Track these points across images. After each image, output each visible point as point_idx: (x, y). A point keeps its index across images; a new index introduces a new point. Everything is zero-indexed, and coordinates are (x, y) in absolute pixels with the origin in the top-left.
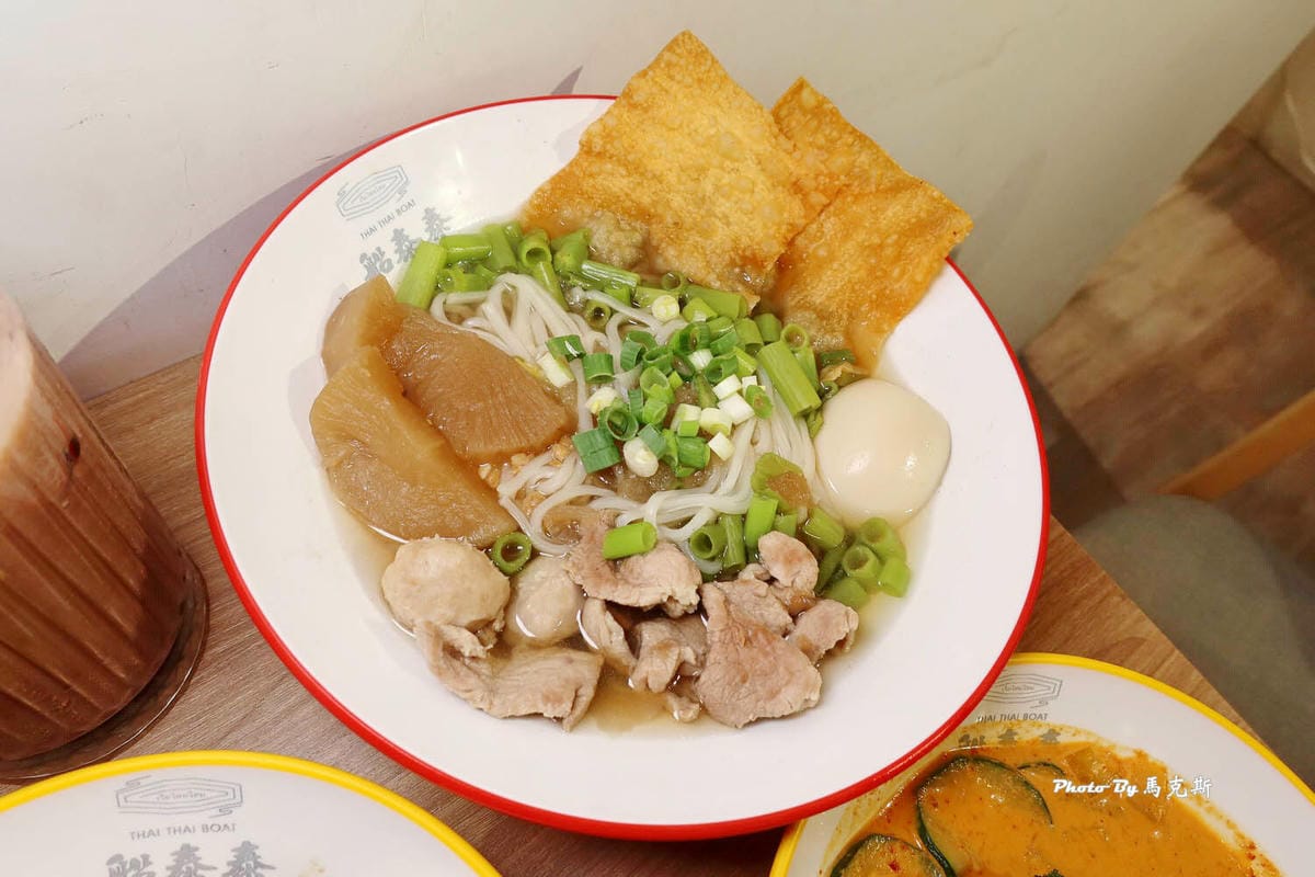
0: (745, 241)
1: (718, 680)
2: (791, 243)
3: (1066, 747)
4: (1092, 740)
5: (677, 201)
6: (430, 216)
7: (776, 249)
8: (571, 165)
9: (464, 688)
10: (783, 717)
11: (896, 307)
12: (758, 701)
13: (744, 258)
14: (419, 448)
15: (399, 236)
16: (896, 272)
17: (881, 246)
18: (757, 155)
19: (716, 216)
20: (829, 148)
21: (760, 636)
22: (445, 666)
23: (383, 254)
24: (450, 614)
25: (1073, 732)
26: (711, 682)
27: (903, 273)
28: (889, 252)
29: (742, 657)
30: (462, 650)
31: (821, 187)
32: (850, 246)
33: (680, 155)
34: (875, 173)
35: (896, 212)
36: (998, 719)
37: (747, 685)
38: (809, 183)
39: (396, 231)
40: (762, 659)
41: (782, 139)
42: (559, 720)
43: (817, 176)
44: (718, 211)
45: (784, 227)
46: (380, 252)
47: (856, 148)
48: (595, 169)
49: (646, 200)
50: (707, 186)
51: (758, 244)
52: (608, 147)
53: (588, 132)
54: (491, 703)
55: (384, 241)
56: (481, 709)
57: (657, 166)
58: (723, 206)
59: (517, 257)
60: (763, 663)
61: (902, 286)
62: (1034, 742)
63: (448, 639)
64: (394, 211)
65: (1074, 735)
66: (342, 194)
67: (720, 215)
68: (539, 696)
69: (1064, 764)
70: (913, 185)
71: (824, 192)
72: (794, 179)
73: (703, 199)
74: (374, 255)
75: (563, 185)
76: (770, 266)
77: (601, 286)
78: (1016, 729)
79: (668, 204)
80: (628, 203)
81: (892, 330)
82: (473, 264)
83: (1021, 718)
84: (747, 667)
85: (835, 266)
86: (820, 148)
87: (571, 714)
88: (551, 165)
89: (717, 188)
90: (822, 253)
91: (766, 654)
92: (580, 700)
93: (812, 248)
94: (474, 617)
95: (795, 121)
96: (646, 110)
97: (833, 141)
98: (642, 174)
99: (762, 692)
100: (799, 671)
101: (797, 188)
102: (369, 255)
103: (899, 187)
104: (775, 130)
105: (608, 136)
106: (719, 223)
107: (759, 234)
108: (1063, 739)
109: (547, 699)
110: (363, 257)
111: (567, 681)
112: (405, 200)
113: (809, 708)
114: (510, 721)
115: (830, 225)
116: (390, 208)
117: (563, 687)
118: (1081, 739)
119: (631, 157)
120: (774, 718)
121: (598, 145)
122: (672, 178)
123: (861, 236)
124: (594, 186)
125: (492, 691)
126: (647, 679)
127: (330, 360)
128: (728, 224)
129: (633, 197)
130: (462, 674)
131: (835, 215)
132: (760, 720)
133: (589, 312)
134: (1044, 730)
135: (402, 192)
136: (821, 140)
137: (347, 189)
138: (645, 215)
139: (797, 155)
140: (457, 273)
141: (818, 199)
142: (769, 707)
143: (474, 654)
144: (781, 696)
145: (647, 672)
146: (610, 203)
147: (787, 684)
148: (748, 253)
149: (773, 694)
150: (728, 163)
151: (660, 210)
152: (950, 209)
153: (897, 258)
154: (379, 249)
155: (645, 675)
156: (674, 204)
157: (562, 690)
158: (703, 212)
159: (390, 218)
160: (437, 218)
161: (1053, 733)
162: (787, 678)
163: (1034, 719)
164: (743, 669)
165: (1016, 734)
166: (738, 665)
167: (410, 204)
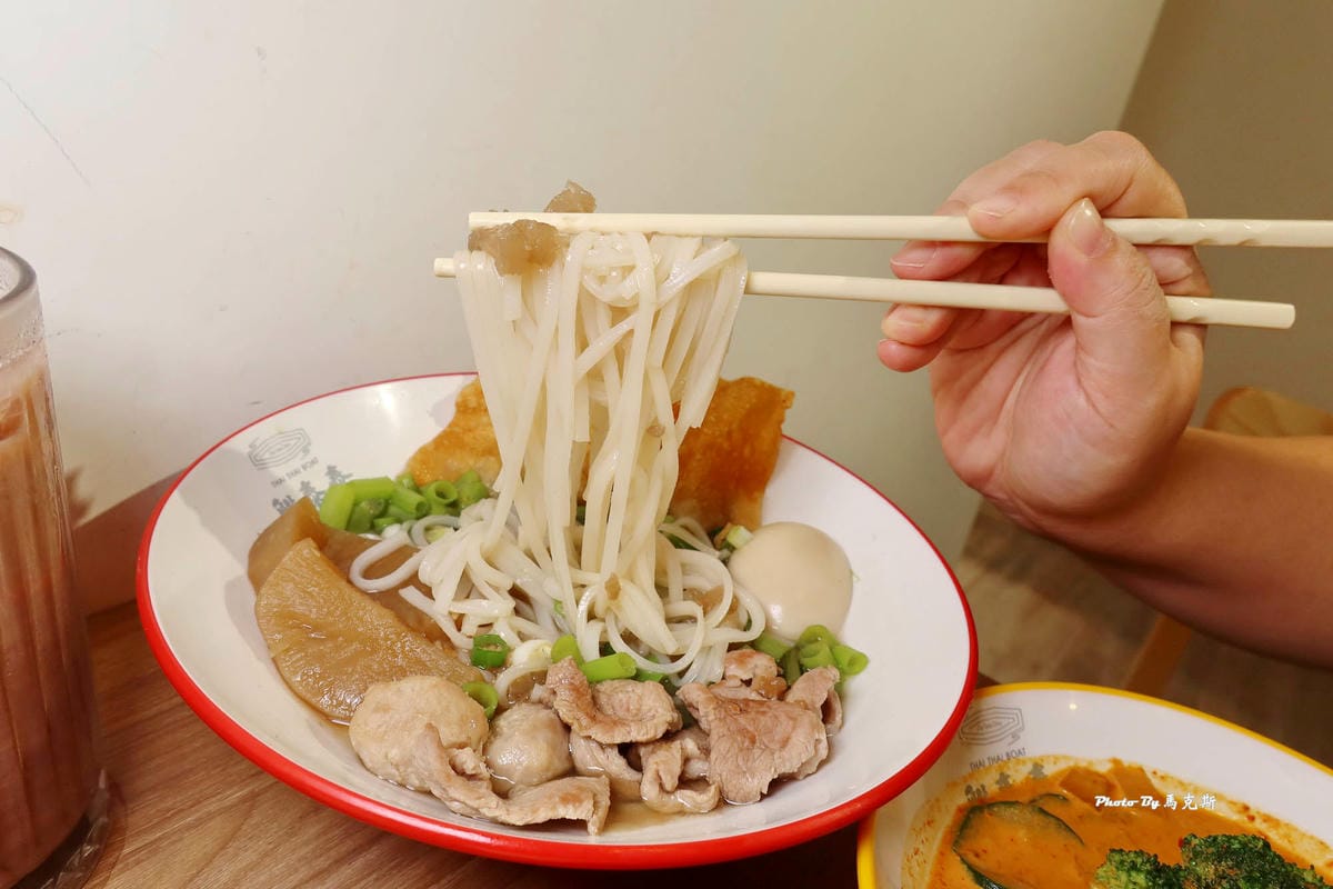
1: (728, 752)
3: (1055, 777)
4: (1072, 764)
6: (332, 471)
8: (450, 426)
12: (773, 753)
15: (305, 486)
21: (751, 704)
23: (292, 500)
25: (1052, 760)
26: (722, 756)
29: (742, 723)
36: (987, 764)
37: (757, 744)
39: (303, 483)
40: (761, 717)
46: (289, 501)
48: (472, 424)
53: (463, 393)
54: (508, 811)
55: (293, 491)
62: (1027, 779)
64: (300, 467)
65: (1055, 763)
66: (253, 447)
68: (557, 799)
69: (1061, 790)
74: (285, 501)
75: (447, 441)
78: (1006, 771)
83: (1005, 758)
87: (594, 814)
91: (764, 714)
92: (600, 803)
99: (774, 746)
100: (799, 714)
102: (281, 500)
108: (1049, 770)
110: (275, 503)
111: (580, 787)
112: (309, 458)
116: (296, 463)
118: (1063, 766)
121: (473, 403)
124: (474, 438)
134: (1030, 766)
135: (306, 451)
137: (258, 443)
142: (785, 754)
147: (794, 728)
149: (784, 743)
154: (288, 497)
157: (579, 793)
159: (297, 472)
160: (339, 474)
161: (1037, 767)
162: (791, 723)
163: (1016, 757)
164: (748, 732)
165: (1008, 776)
166: (743, 731)
167: (314, 462)
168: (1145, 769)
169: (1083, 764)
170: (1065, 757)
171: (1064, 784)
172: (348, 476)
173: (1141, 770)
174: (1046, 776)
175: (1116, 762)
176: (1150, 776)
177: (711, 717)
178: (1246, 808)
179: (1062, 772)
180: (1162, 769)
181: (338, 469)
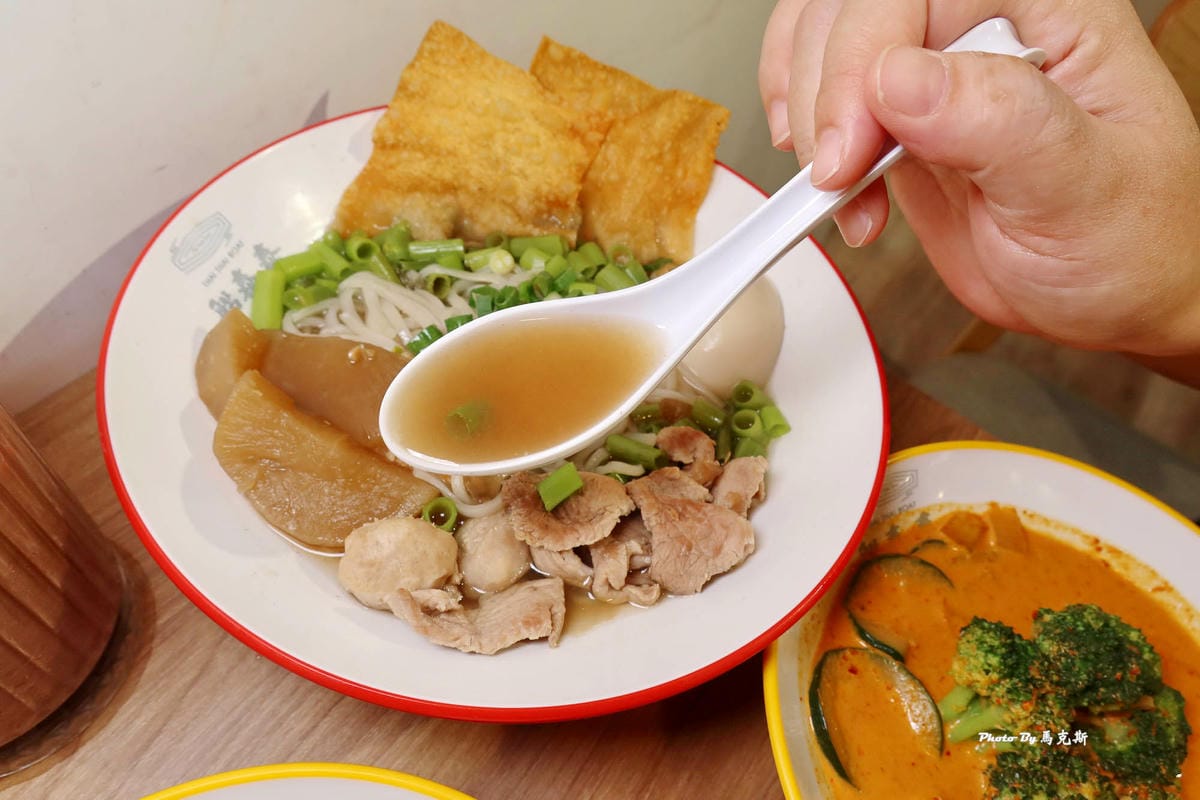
0: (545, 189)
1: (668, 557)
2: (584, 179)
3: (937, 523)
4: (954, 509)
5: (475, 169)
6: (259, 251)
7: (572, 188)
8: (370, 163)
9: (452, 638)
10: (734, 568)
11: (691, 201)
12: (707, 560)
13: (549, 202)
14: (327, 447)
15: (237, 276)
16: (679, 173)
17: (661, 155)
18: (533, 113)
19: (513, 174)
20: (588, 88)
21: (689, 508)
22: (429, 624)
23: (228, 296)
24: (414, 580)
25: (938, 508)
26: (661, 561)
27: (685, 172)
28: (668, 158)
29: (681, 530)
30: (438, 607)
31: (595, 126)
32: (635, 164)
33: (467, 128)
34: (633, 98)
35: (663, 123)
36: (881, 520)
37: (693, 551)
38: (583, 126)
39: (233, 273)
40: (697, 525)
41: (548, 94)
42: (543, 639)
43: (588, 118)
44: (513, 169)
45: (574, 169)
46: (226, 297)
47: (611, 82)
48: (393, 160)
49: (448, 176)
50: (499, 150)
51: (557, 187)
52: (400, 137)
53: (378, 129)
54: (480, 644)
55: (226, 285)
56: (473, 653)
57: (447, 143)
58: (517, 163)
59: (348, 259)
60: (700, 528)
61: (690, 183)
62: (913, 528)
63: (422, 602)
64: (227, 256)
65: (941, 510)
66: (174, 250)
67: (516, 172)
68: (520, 624)
69: (941, 536)
70: (671, 95)
71: (598, 129)
72: (569, 126)
73: (497, 161)
74: (221, 299)
75: (370, 181)
76: (573, 204)
77: (432, 260)
78: (896, 524)
79: (467, 173)
80: (432, 183)
81: (693, 221)
82: (311, 278)
83: (897, 513)
84: (688, 536)
85: (629, 184)
86: (580, 91)
87: (553, 630)
88: (352, 168)
89: (507, 149)
90: (614, 177)
91: (700, 521)
92: (556, 617)
93: (606, 175)
94: (437, 577)
95: (552, 75)
96: (423, 97)
97: (589, 82)
98: (438, 154)
99: (708, 553)
100: (731, 523)
101: (574, 132)
102: (217, 299)
103: (656, 103)
104: (540, 87)
105: (397, 128)
106: (517, 179)
107: (556, 179)
108: (934, 517)
109: (527, 624)
110: (212, 303)
111: (539, 605)
112: (233, 242)
113: (750, 555)
114: (502, 656)
115: (612, 152)
116: (222, 253)
117: (538, 609)
118: (946, 511)
119: (423, 141)
120: (724, 574)
121: (390, 139)
122: (465, 150)
123: (640, 152)
125: (476, 634)
126: (607, 580)
127: (213, 401)
128: (526, 177)
129: (435, 175)
130: (445, 627)
131: (613, 142)
132: (715, 578)
133: (431, 284)
134: (917, 516)
135: (228, 236)
136: (579, 84)
137: (179, 243)
138: (449, 188)
139: (565, 104)
140: (300, 292)
141: (594, 137)
142: (718, 562)
143: (449, 608)
144: (726, 549)
145: (606, 574)
146: (416, 186)
147: (726, 537)
148: (551, 198)
149: (718, 551)
150: (509, 125)
151: (463, 181)
152: (707, 106)
153: (676, 161)
154: (223, 293)
155: (604, 576)
156: (473, 173)
157: (538, 612)
158: (500, 172)
159: (225, 262)
160: (267, 251)
161: (924, 515)
162: (724, 532)
163: (907, 510)
164: (685, 539)
165: (898, 527)
166: (680, 538)
167: (239, 245)
168: (1018, 510)
169: (964, 509)
170: (950, 504)
171: (945, 529)
172: (276, 252)
173: (1014, 511)
174: (930, 521)
175: (994, 505)
176: (1020, 514)
177: (653, 523)
178: (1097, 541)
179: (945, 517)
180: (1032, 508)
181: (265, 246)
